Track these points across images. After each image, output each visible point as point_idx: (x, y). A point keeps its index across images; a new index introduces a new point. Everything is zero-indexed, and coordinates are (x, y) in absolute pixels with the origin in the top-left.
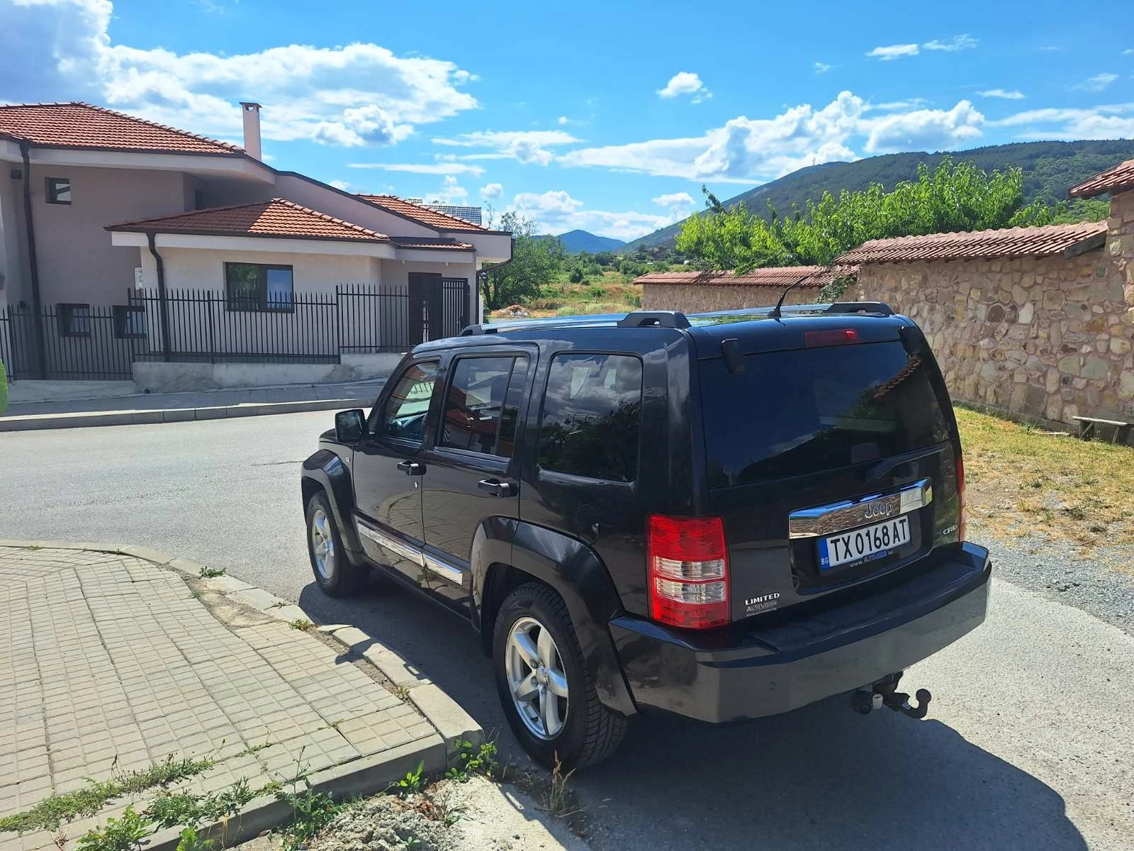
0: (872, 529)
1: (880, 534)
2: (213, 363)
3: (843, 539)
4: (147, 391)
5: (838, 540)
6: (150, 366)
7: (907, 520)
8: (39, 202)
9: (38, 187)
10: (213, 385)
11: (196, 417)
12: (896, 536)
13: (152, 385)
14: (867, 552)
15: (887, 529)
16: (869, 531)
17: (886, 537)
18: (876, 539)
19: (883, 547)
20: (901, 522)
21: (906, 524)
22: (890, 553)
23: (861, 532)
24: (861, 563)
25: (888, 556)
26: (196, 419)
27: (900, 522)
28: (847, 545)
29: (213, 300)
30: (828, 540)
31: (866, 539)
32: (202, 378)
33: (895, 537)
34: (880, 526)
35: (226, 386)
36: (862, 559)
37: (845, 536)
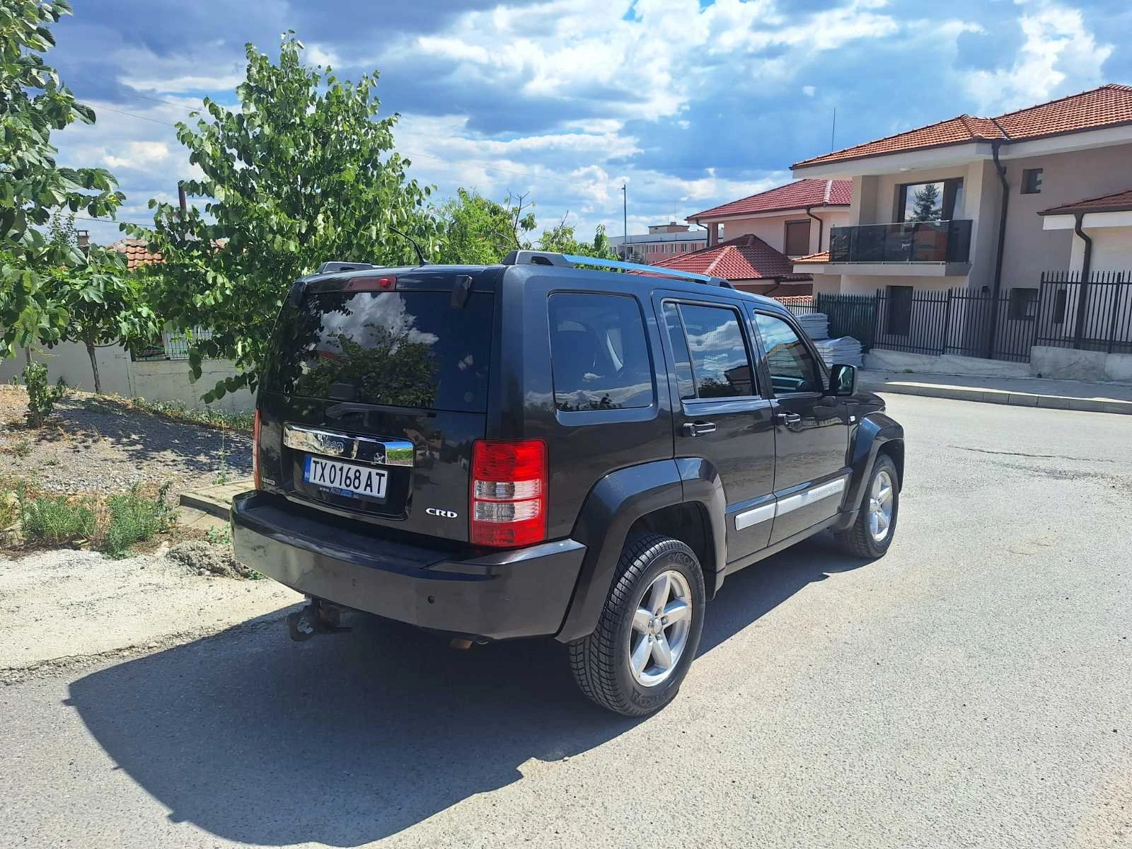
0: (346, 467)
1: (351, 475)
2: (1110, 353)
3: (321, 463)
4: (1040, 376)
5: (318, 463)
6: (1047, 351)
7: (386, 476)
8: (1015, 195)
9: (1016, 178)
10: (1102, 377)
11: (1037, 404)
12: (369, 485)
13: (1045, 370)
14: (336, 484)
15: (359, 472)
16: (342, 467)
17: (357, 481)
18: (347, 477)
19: (351, 488)
20: (381, 475)
21: (384, 480)
22: (355, 496)
23: (336, 464)
24: (328, 491)
25: (352, 499)
26: (1037, 406)
27: (377, 474)
28: (323, 469)
29: (1123, 283)
30: (313, 459)
31: (339, 473)
32: (1093, 368)
33: (367, 485)
34: (354, 468)
35: (1117, 378)
36: (330, 488)
37: (324, 461)
